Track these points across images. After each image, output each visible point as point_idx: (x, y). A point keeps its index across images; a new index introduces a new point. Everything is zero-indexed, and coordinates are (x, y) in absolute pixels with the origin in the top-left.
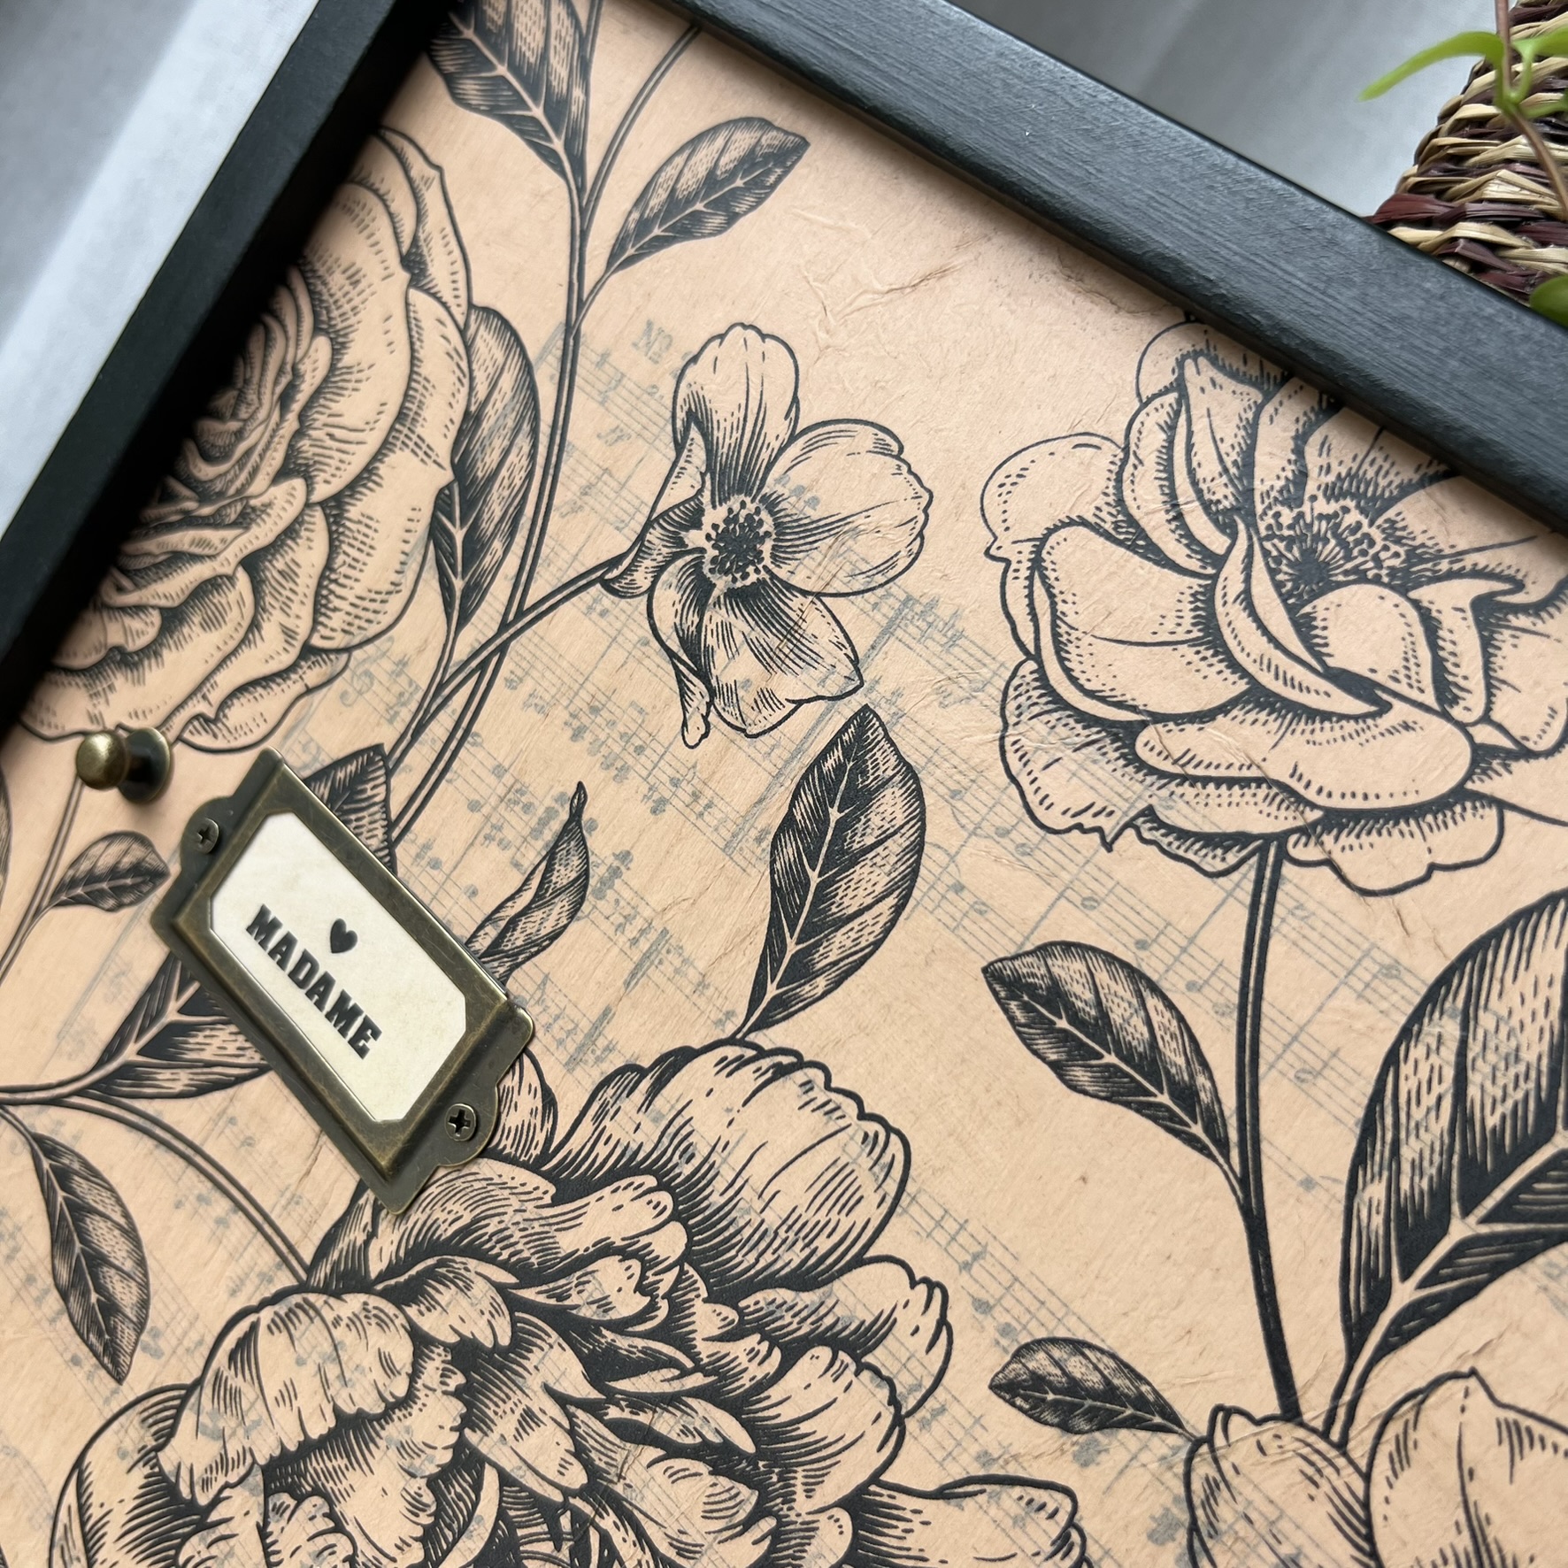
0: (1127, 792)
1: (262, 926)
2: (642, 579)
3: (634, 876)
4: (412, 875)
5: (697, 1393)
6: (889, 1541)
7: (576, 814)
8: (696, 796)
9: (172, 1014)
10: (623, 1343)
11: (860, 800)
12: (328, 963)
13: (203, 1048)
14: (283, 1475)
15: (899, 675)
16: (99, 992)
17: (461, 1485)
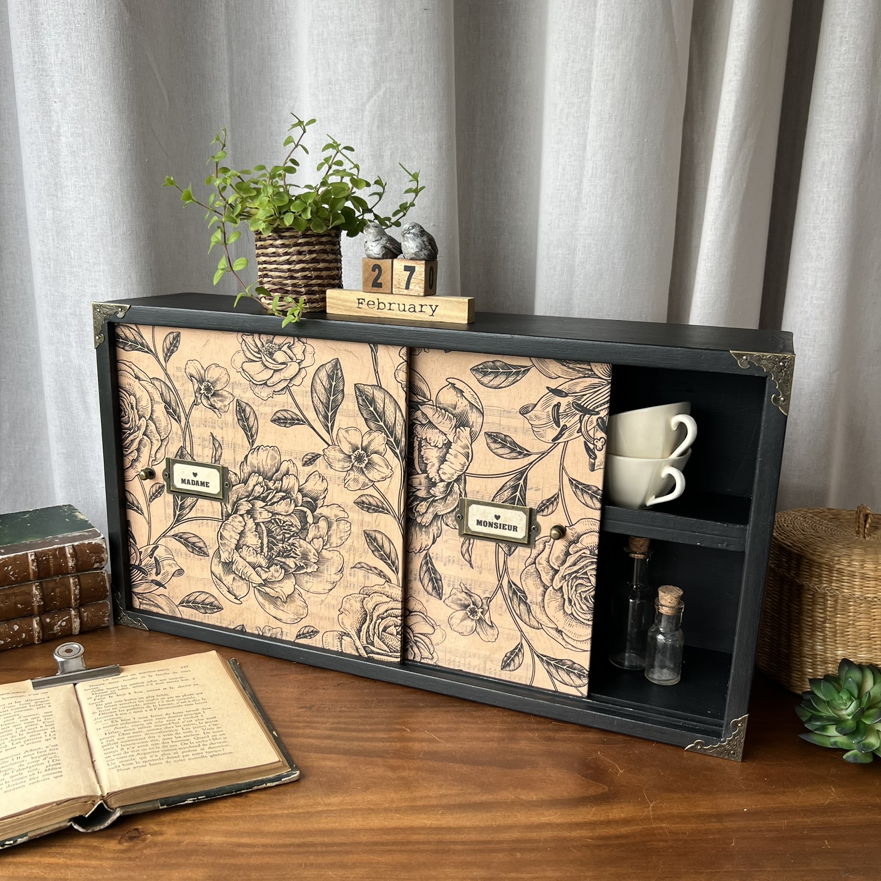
0: (270, 390)
1: (183, 481)
2: (199, 401)
3: (226, 439)
4: (198, 460)
5: (276, 493)
6: (305, 492)
7: (213, 437)
8: (225, 424)
9: (180, 503)
10: (264, 495)
11: (244, 411)
12: (195, 479)
13: (187, 504)
14: (238, 547)
15: (238, 393)
16: (167, 508)
17: (259, 528)
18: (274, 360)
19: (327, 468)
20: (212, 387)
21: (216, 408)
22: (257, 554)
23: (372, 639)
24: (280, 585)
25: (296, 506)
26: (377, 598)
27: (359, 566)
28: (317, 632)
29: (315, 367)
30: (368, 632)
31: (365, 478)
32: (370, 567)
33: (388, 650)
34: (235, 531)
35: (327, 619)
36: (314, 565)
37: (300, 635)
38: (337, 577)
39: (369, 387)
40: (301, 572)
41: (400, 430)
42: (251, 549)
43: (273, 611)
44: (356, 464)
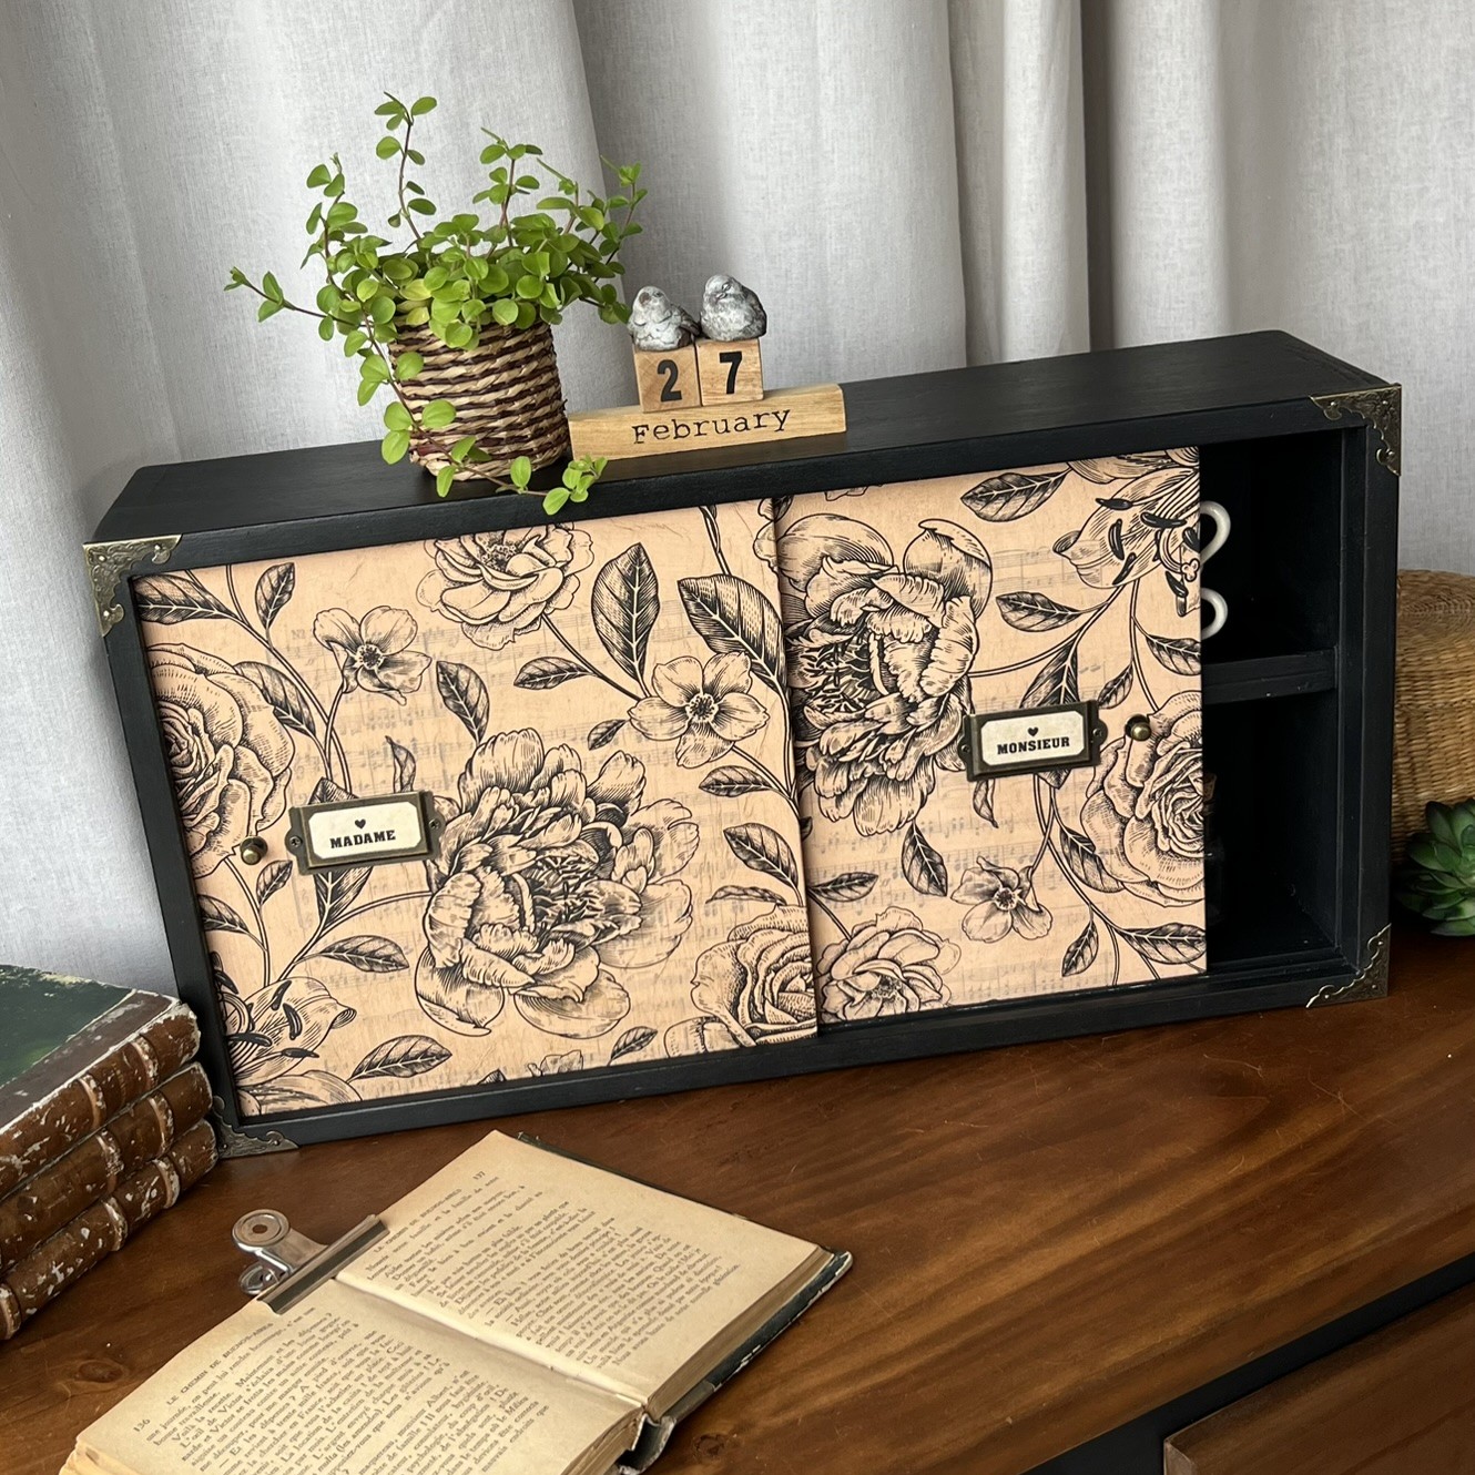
0: (507, 630)
1: (335, 843)
2: (353, 684)
3: (420, 741)
4: (363, 794)
5: (539, 813)
6: (599, 794)
7: (392, 743)
8: (417, 713)
9: (330, 886)
10: (515, 822)
11: (455, 680)
12: (362, 832)
13: (348, 883)
14: (470, 932)
15: (438, 650)
16: (302, 905)
17: (511, 885)
18: (509, 573)
19: (639, 742)
20: (378, 652)
21: (392, 689)
22: (513, 933)
23: (760, 1011)
24: (567, 974)
25: (584, 825)
26: (762, 939)
27: (722, 894)
28: (653, 1033)
29: (596, 569)
30: (752, 1001)
31: (715, 739)
32: (744, 890)
33: (793, 1020)
34: (460, 905)
35: (670, 1004)
36: (633, 917)
37: (619, 1050)
38: (683, 925)
39: (708, 581)
40: (609, 938)
41: (773, 642)
42: (500, 927)
43: (557, 1023)
44: (696, 719)
